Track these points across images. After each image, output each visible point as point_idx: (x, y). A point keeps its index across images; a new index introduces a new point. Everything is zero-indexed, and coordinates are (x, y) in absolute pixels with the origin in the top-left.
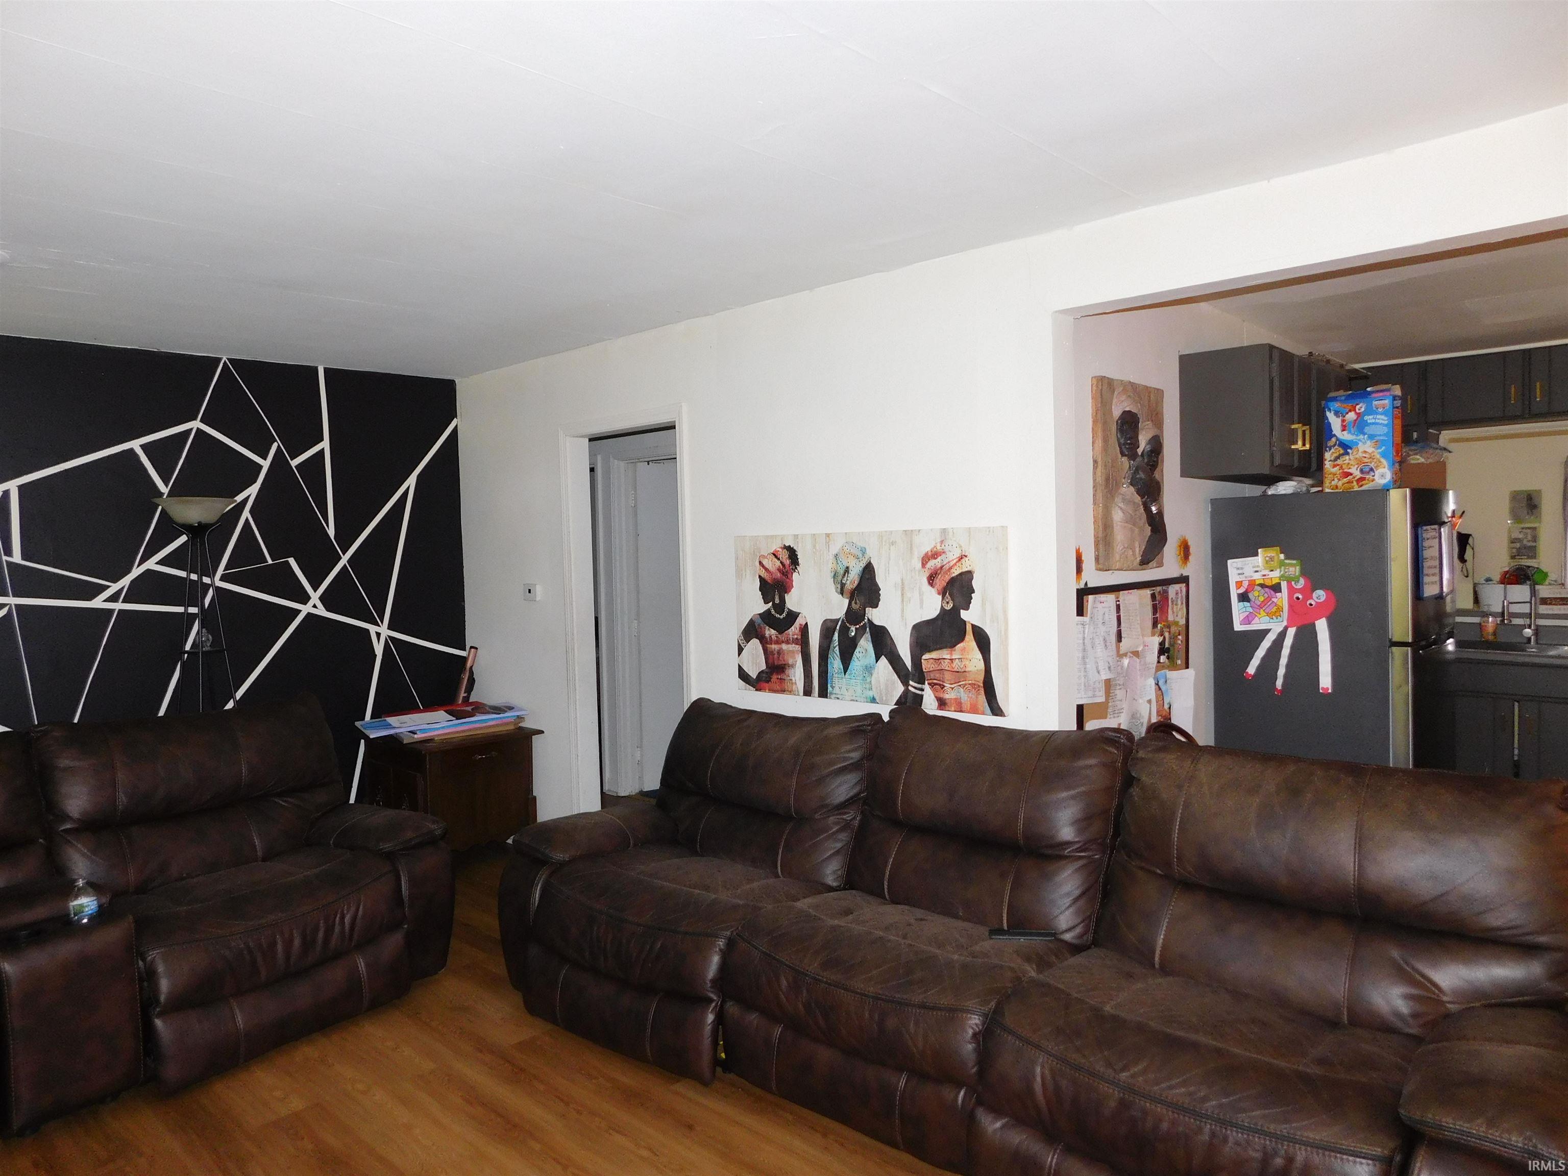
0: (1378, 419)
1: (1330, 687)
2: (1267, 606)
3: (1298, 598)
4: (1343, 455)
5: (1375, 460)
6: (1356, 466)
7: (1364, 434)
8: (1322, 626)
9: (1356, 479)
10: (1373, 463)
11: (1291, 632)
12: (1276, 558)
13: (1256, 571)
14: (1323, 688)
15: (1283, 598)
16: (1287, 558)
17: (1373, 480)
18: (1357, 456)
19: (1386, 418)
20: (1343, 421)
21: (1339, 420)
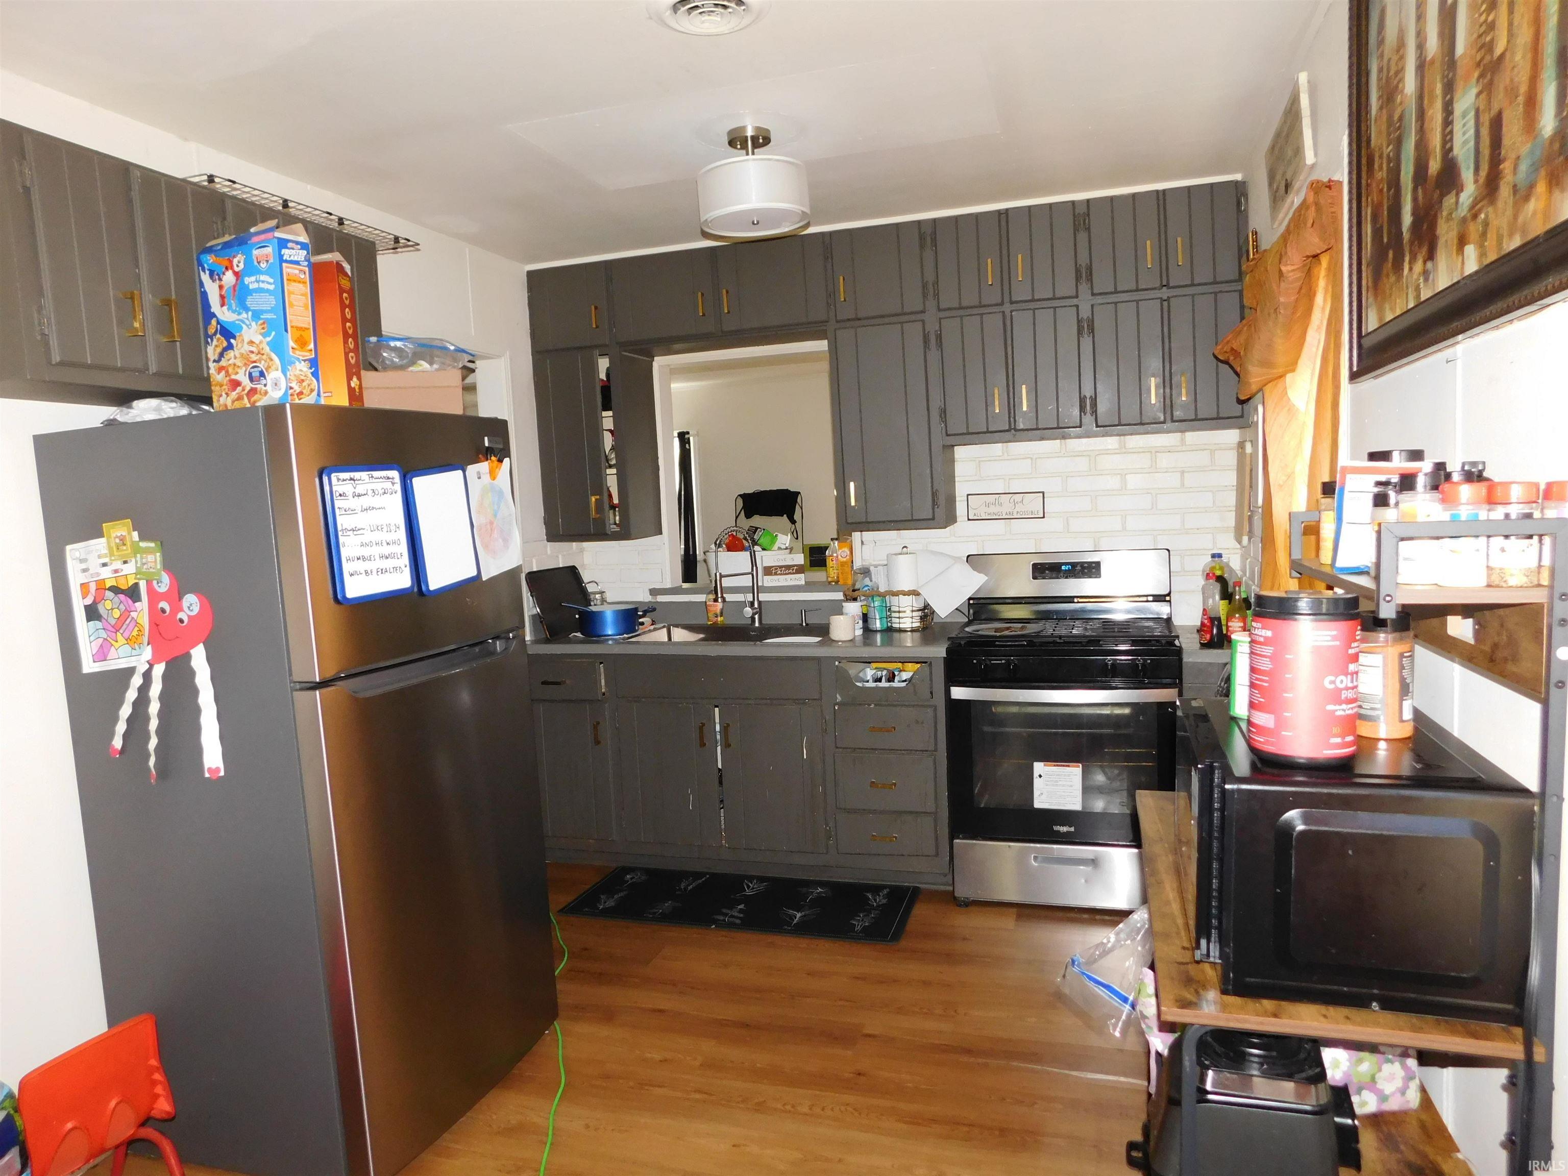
0: (263, 282)
1: (221, 765)
2: (125, 626)
3: (163, 611)
4: (225, 350)
5: (264, 357)
6: (244, 369)
7: (247, 309)
8: (199, 658)
9: (246, 392)
10: (263, 362)
11: (159, 670)
12: (128, 538)
13: (104, 565)
14: (210, 770)
15: (142, 611)
16: (142, 538)
17: (266, 393)
18: (243, 351)
19: (272, 281)
20: (221, 287)
21: (216, 286)
